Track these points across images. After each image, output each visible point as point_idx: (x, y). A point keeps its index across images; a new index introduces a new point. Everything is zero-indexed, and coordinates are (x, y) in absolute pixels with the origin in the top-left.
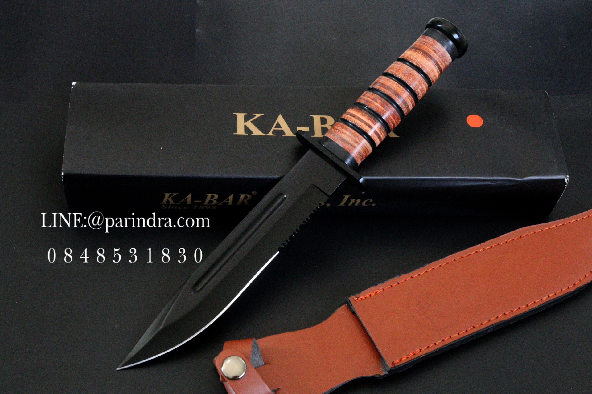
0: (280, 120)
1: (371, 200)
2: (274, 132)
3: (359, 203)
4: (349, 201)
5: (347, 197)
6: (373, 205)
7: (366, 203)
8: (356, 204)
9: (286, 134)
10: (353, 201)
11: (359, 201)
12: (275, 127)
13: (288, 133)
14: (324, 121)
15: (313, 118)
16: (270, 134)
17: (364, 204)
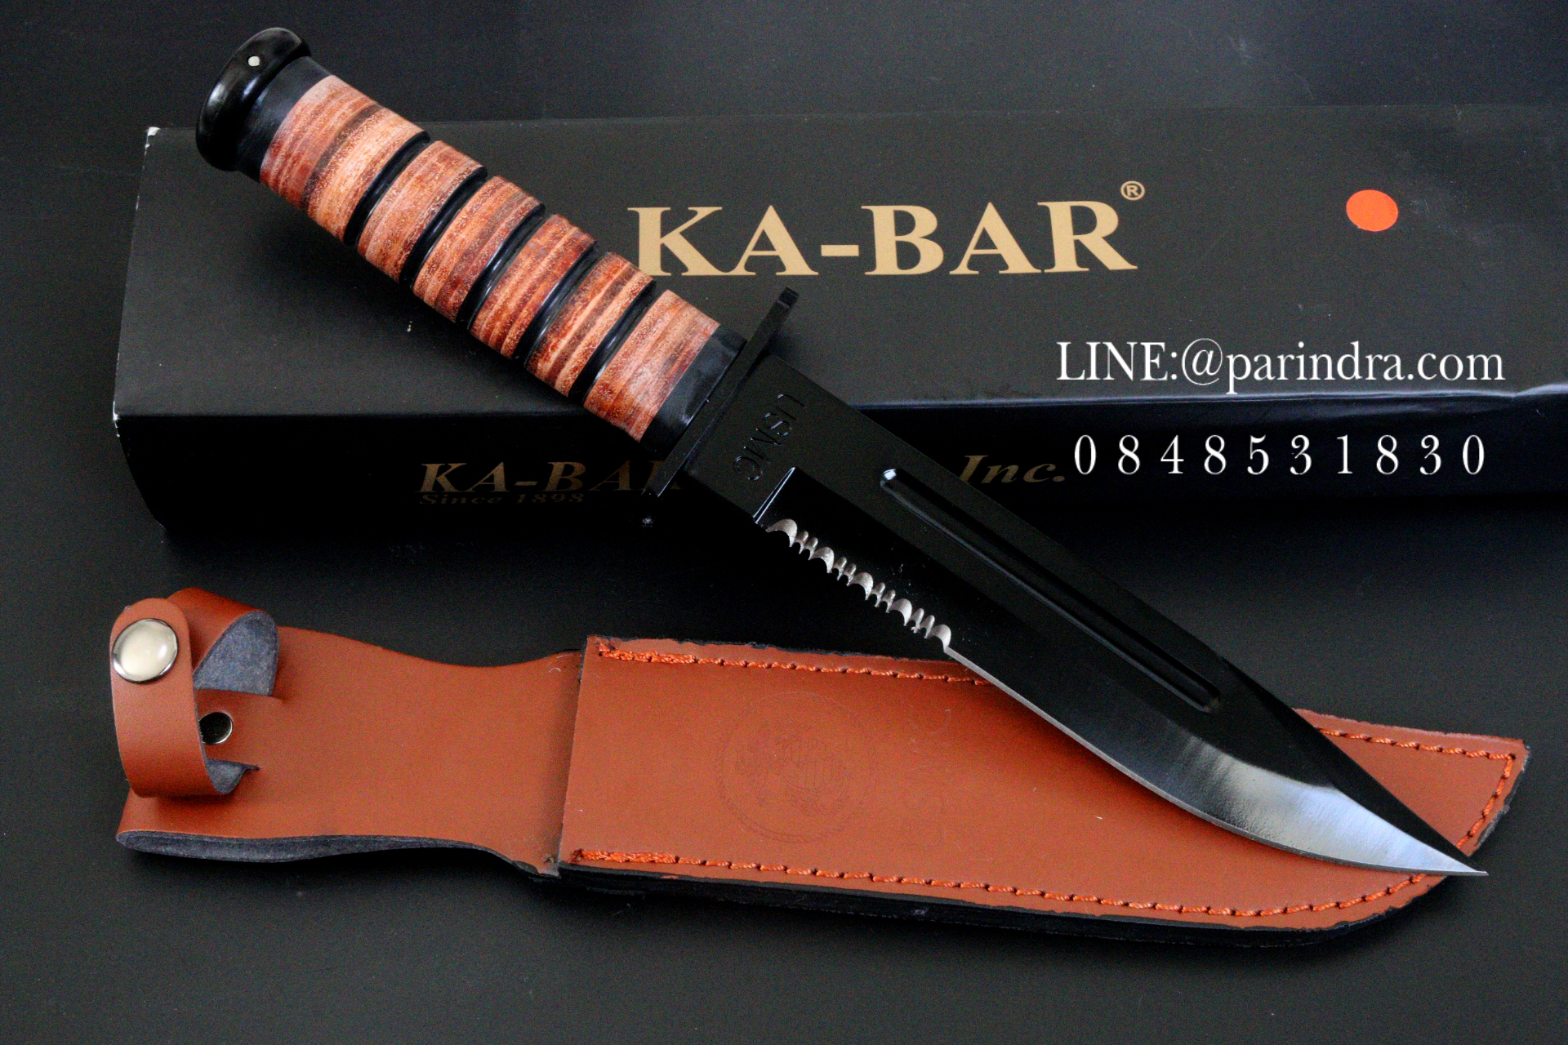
0: (771, 224)
1: (1052, 467)
2: (751, 264)
3: (1014, 477)
4: (982, 469)
5: (975, 460)
6: (1059, 479)
7: (1035, 476)
8: (1007, 478)
9: (787, 268)
10: (994, 470)
11: (1013, 469)
12: (755, 249)
13: (795, 264)
14: (904, 224)
15: (870, 214)
16: (740, 270)
17: (1029, 477)
